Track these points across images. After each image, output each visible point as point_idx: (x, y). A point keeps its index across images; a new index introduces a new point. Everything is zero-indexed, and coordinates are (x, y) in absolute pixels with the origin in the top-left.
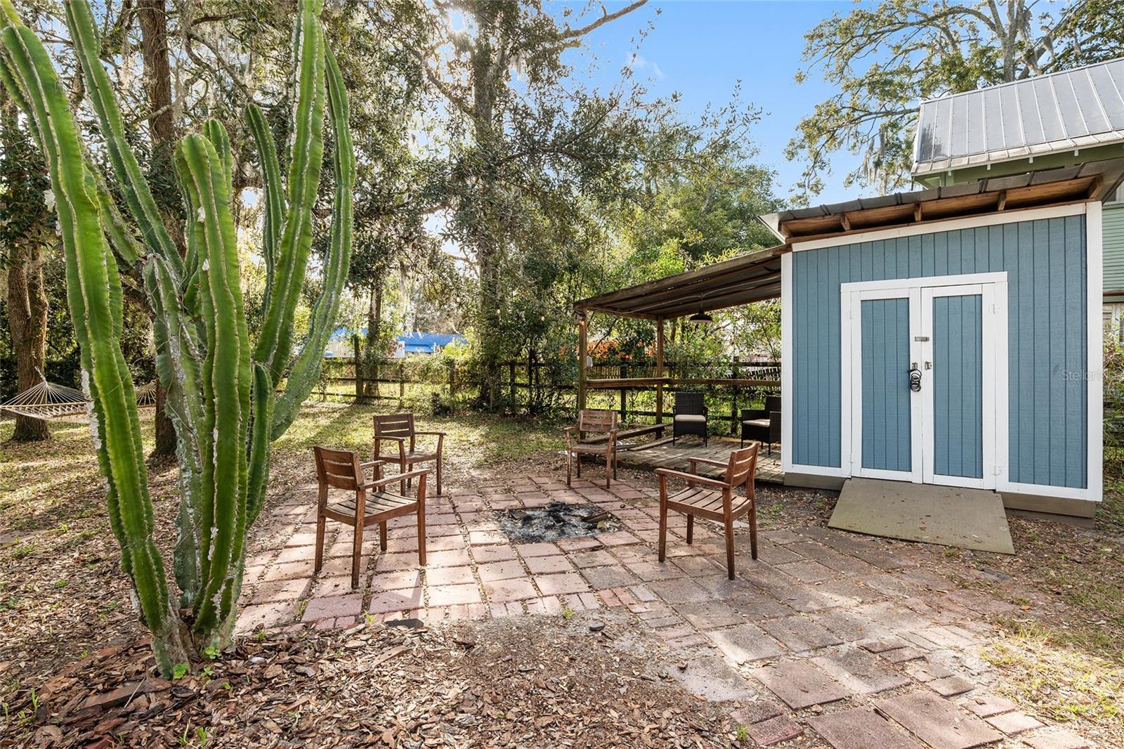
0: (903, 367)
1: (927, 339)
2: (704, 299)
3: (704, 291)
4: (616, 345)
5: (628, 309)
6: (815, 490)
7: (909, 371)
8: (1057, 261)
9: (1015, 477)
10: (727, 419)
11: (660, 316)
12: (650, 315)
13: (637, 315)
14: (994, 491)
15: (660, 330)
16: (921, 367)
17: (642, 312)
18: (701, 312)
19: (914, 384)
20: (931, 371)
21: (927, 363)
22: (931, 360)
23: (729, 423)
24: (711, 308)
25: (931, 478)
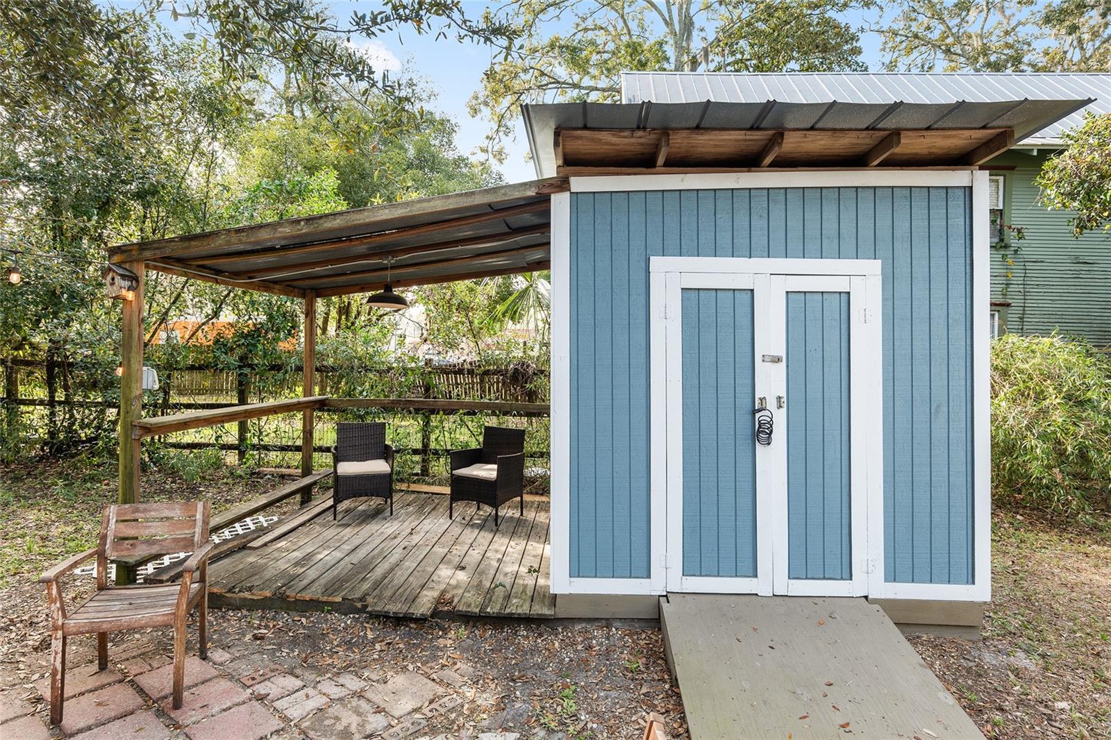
0: (744, 402)
1: (779, 360)
2: (393, 267)
3: (394, 253)
4: (229, 334)
5: (249, 273)
6: (607, 623)
7: (754, 412)
8: (938, 251)
9: (892, 575)
10: (415, 452)
11: (310, 290)
12: (289, 287)
13: (267, 286)
14: (866, 597)
15: (310, 313)
16: (771, 404)
17: (275, 282)
18: (388, 288)
19: (762, 433)
20: (784, 410)
21: (779, 398)
22: (783, 394)
23: (417, 458)
24: (407, 282)
25: (785, 586)
